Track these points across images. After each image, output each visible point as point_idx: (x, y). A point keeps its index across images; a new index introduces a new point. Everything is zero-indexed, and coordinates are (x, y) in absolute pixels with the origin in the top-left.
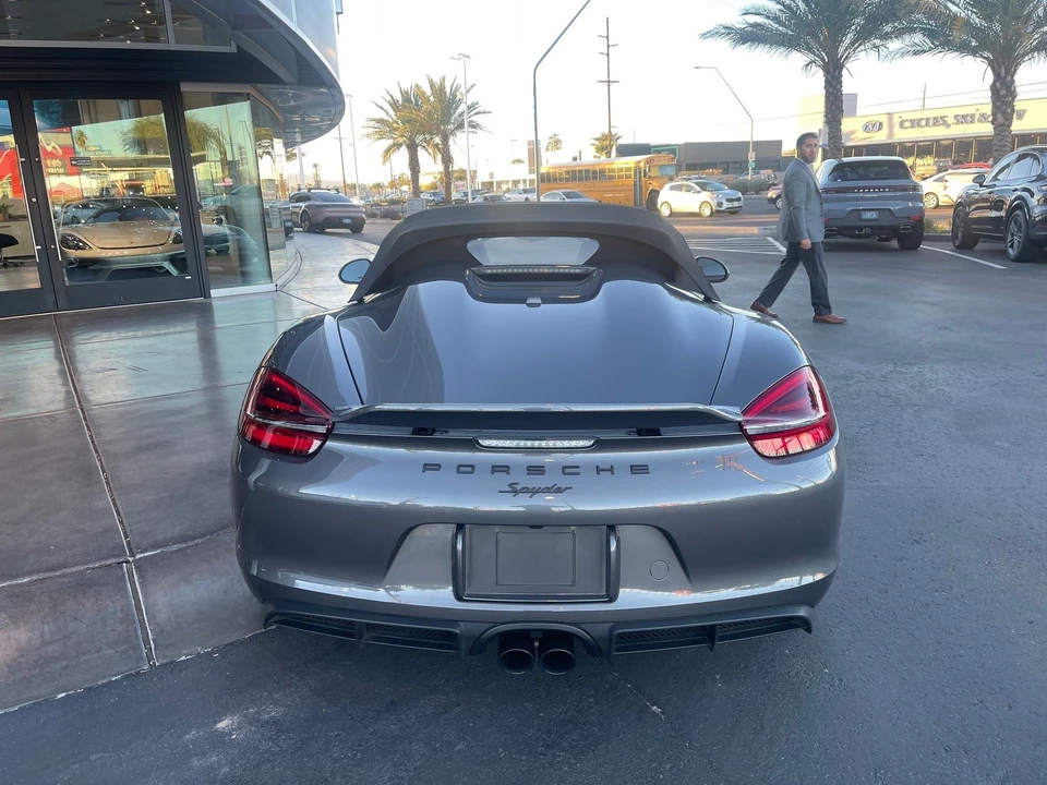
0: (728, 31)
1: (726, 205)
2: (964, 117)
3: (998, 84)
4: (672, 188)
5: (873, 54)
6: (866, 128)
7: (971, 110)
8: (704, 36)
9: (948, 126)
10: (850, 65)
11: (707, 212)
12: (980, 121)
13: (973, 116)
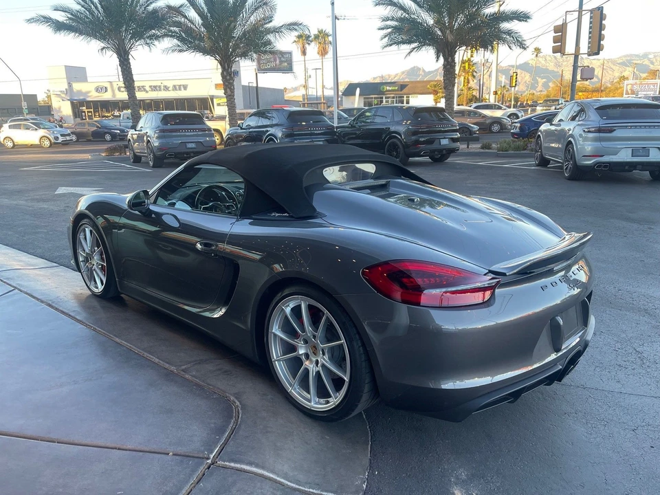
0: (47, 20)
1: (61, 139)
2: (155, 87)
3: (225, 73)
4: (10, 127)
5: (146, 47)
6: (97, 90)
7: (158, 83)
8: (29, 21)
9: (147, 92)
10: (132, 53)
11: (47, 143)
12: (164, 90)
13: (160, 87)
